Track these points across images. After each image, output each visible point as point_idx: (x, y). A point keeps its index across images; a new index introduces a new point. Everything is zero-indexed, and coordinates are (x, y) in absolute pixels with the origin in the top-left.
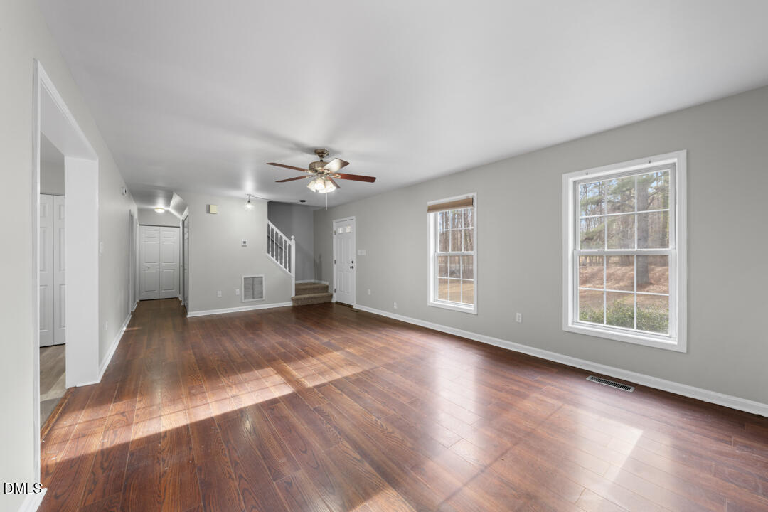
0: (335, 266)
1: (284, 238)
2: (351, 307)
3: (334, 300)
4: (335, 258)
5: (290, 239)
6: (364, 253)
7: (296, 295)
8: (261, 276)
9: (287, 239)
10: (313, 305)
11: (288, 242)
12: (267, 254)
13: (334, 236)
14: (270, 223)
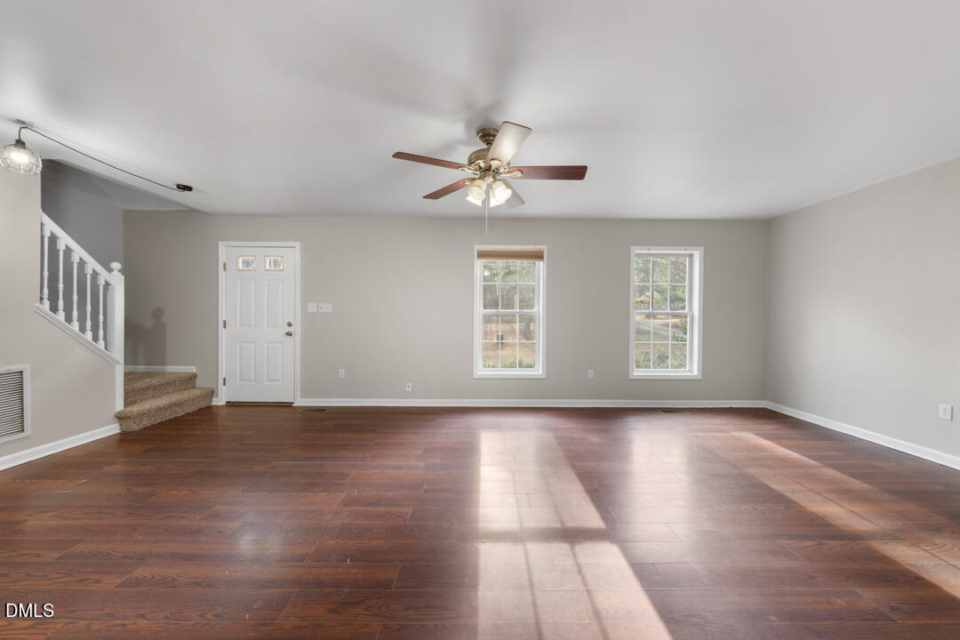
0: (223, 333)
1: (92, 265)
2: (288, 405)
3: (220, 400)
4: (223, 316)
5: (110, 270)
6: (327, 308)
7: (126, 405)
8: (15, 368)
9: (99, 268)
10: (176, 419)
11: (104, 276)
12: (38, 304)
13: (222, 273)
14: (47, 220)
